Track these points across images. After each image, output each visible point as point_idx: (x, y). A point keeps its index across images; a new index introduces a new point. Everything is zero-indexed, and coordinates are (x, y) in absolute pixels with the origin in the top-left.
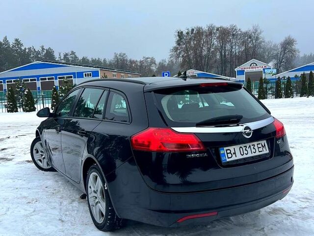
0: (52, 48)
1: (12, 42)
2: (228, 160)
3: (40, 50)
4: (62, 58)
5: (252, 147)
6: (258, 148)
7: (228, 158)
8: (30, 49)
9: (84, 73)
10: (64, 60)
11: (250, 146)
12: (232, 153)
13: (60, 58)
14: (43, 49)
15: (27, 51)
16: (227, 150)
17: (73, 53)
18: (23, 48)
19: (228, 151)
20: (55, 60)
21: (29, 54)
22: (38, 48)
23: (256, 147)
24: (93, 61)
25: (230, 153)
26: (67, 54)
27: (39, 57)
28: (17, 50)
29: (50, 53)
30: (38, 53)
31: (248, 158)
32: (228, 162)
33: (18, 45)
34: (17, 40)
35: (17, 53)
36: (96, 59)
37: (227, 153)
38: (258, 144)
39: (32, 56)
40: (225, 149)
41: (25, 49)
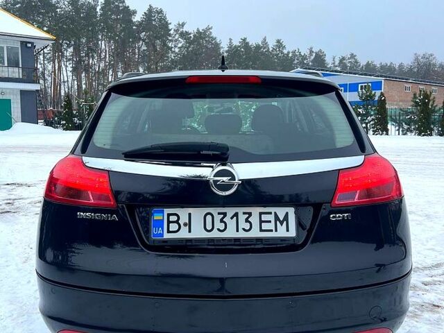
0: (323, 50)
1: (272, 44)
2: (167, 236)
3: (307, 53)
4: (337, 63)
5: (242, 218)
6: (261, 222)
7: (169, 232)
8: (294, 52)
9: (360, 85)
10: (339, 66)
11: (236, 215)
12: (181, 222)
13: (334, 64)
14: (311, 52)
15: (290, 55)
16: (169, 215)
17: (353, 56)
18: (285, 51)
19: (173, 218)
20: (326, 67)
21: (292, 60)
22: (305, 51)
23: (255, 220)
24: (382, 67)
25: (177, 222)
26: (343, 59)
27: (304, 63)
28: (277, 55)
29: (320, 56)
30: (304, 58)
31: (224, 239)
32: (166, 241)
33: (279, 48)
34: (278, 41)
35: (277, 58)
36: (387, 65)
37: (169, 222)
38: (261, 214)
39: (296, 61)
40: (167, 211)
41: (289, 52)
